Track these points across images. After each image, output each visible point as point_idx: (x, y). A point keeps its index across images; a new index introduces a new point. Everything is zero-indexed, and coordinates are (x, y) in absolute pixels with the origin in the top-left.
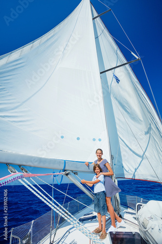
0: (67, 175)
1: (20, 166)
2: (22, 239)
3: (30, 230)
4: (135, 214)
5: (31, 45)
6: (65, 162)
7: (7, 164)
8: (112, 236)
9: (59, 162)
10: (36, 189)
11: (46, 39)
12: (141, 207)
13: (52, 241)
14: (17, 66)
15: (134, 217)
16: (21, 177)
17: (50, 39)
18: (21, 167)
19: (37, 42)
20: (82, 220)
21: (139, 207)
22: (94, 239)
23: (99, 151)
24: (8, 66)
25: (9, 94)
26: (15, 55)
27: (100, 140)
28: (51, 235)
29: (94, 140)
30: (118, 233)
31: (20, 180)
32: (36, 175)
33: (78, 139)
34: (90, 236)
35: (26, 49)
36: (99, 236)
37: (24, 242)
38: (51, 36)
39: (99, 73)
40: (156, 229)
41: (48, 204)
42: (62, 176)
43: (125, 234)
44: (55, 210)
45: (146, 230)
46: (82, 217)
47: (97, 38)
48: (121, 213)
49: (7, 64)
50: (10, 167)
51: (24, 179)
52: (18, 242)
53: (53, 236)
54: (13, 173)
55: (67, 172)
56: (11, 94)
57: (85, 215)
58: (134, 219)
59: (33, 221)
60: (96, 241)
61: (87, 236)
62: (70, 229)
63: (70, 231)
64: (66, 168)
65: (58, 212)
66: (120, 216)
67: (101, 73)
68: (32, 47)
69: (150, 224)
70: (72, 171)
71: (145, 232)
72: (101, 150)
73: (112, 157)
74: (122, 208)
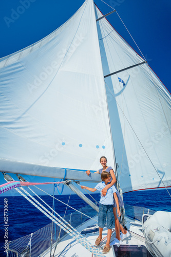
0: (68, 184)
1: (17, 174)
2: (20, 253)
3: (29, 243)
4: (141, 226)
5: (31, 48)
6: (66, 170)
7: (4, 173)
8: (116, 250)
9: (60, 170)
10: (35, 200)
11: (47, 42)
12: (148, 218)
13: (52, 255)
14: (15, 70)
15: (140, 229)
16: (19, 186)
17: (51, 41)
18: (18, 176)
19: (37, 45)
20: (84, 233)
21: (145, 219)
22: (95, 252)
23: (103, 159)
24: (6, 70)
25: (6, 99)
26: (13, 58)
27: (104, 147)
28: (51, 249)
29: (98, 147)
30: (122, 246)
31: (17, 189)
32: (34, 183)
33: (81, 145)
34: (90, 248)
35: (26, 52)
36: (102, 249)
37: (23, 256)
38: (51, 38)
39: (103, 77)
40: (163, 241)
41: (48, 216)
42: (63, 185)
43: (130, 248)
44: (56, 222)
45: (152, 243)
46: (85, 230)
47: (101, 39)
48: (126, 225)
49: (5, 67)
50: (7, 176)
51: (21, 188)
52: (16, 255)
53: (53, 250)
54: (9, 182)
55: (68, 181)
56: (8, 99)
57: (88, 227)
58: (140, 231)
59: (32, 234)
60: (96, 254)
61: (87, 248)
62: (72, 243)
63: (72, 244)
64: (67, 177)
65: (59, 225)
66: (126, 228)
67: (105, 77)
68: (31, 50)
69: (156, 236)
70: (74, 180)
71: (151, 245)
72: (104, 157)
73: (117, 166)
74: (127, 219)
